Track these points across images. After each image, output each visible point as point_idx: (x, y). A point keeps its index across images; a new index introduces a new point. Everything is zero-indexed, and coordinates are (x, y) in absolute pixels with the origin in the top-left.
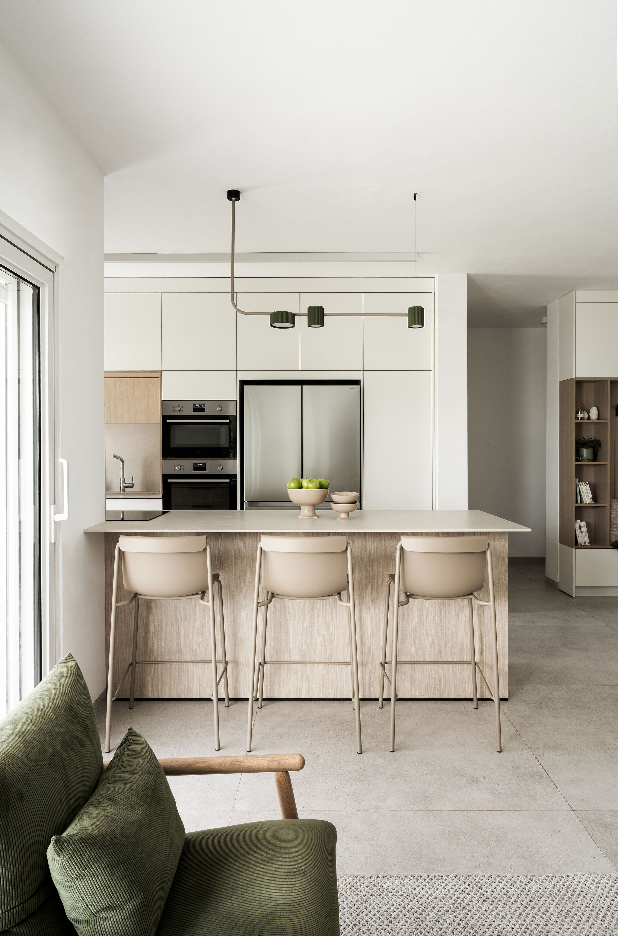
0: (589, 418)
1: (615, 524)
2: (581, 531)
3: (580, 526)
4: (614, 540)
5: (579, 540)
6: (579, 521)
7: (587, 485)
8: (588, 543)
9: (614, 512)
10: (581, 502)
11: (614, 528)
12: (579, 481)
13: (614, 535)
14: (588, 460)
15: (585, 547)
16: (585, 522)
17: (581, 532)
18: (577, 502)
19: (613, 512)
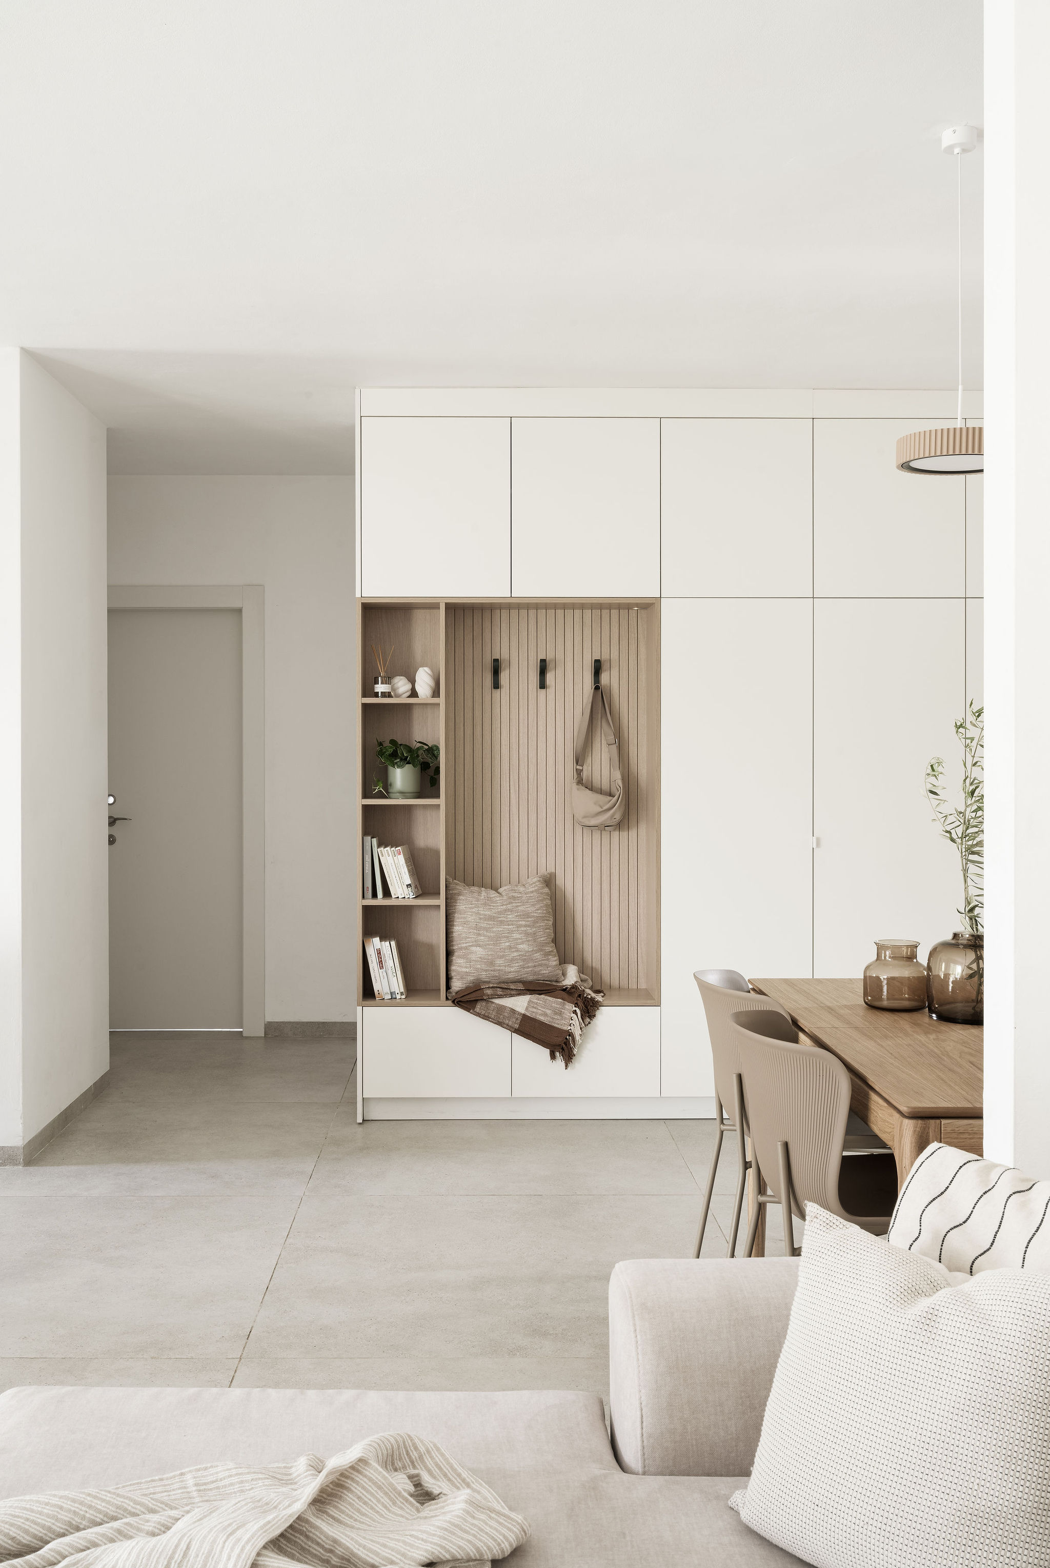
0: (414, 694)
1: (461, 949)
2: (381, 964)
3: (379, 952)
4: (457, 985)
5: (377, 987)
6: (376, 940)
7: (400, 854)
8: (402, 994)
9: (461, 918)
10: (387, 893)
11: (459, 957)
12: (379, 846)
13: (459, 973)
14: (403, 794)
15: (392, 1001)
16: (393, 943)
17: (381, 967)
18: (375, 895)
19: (458, 918)
